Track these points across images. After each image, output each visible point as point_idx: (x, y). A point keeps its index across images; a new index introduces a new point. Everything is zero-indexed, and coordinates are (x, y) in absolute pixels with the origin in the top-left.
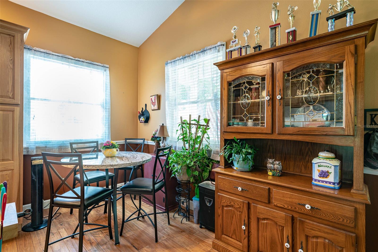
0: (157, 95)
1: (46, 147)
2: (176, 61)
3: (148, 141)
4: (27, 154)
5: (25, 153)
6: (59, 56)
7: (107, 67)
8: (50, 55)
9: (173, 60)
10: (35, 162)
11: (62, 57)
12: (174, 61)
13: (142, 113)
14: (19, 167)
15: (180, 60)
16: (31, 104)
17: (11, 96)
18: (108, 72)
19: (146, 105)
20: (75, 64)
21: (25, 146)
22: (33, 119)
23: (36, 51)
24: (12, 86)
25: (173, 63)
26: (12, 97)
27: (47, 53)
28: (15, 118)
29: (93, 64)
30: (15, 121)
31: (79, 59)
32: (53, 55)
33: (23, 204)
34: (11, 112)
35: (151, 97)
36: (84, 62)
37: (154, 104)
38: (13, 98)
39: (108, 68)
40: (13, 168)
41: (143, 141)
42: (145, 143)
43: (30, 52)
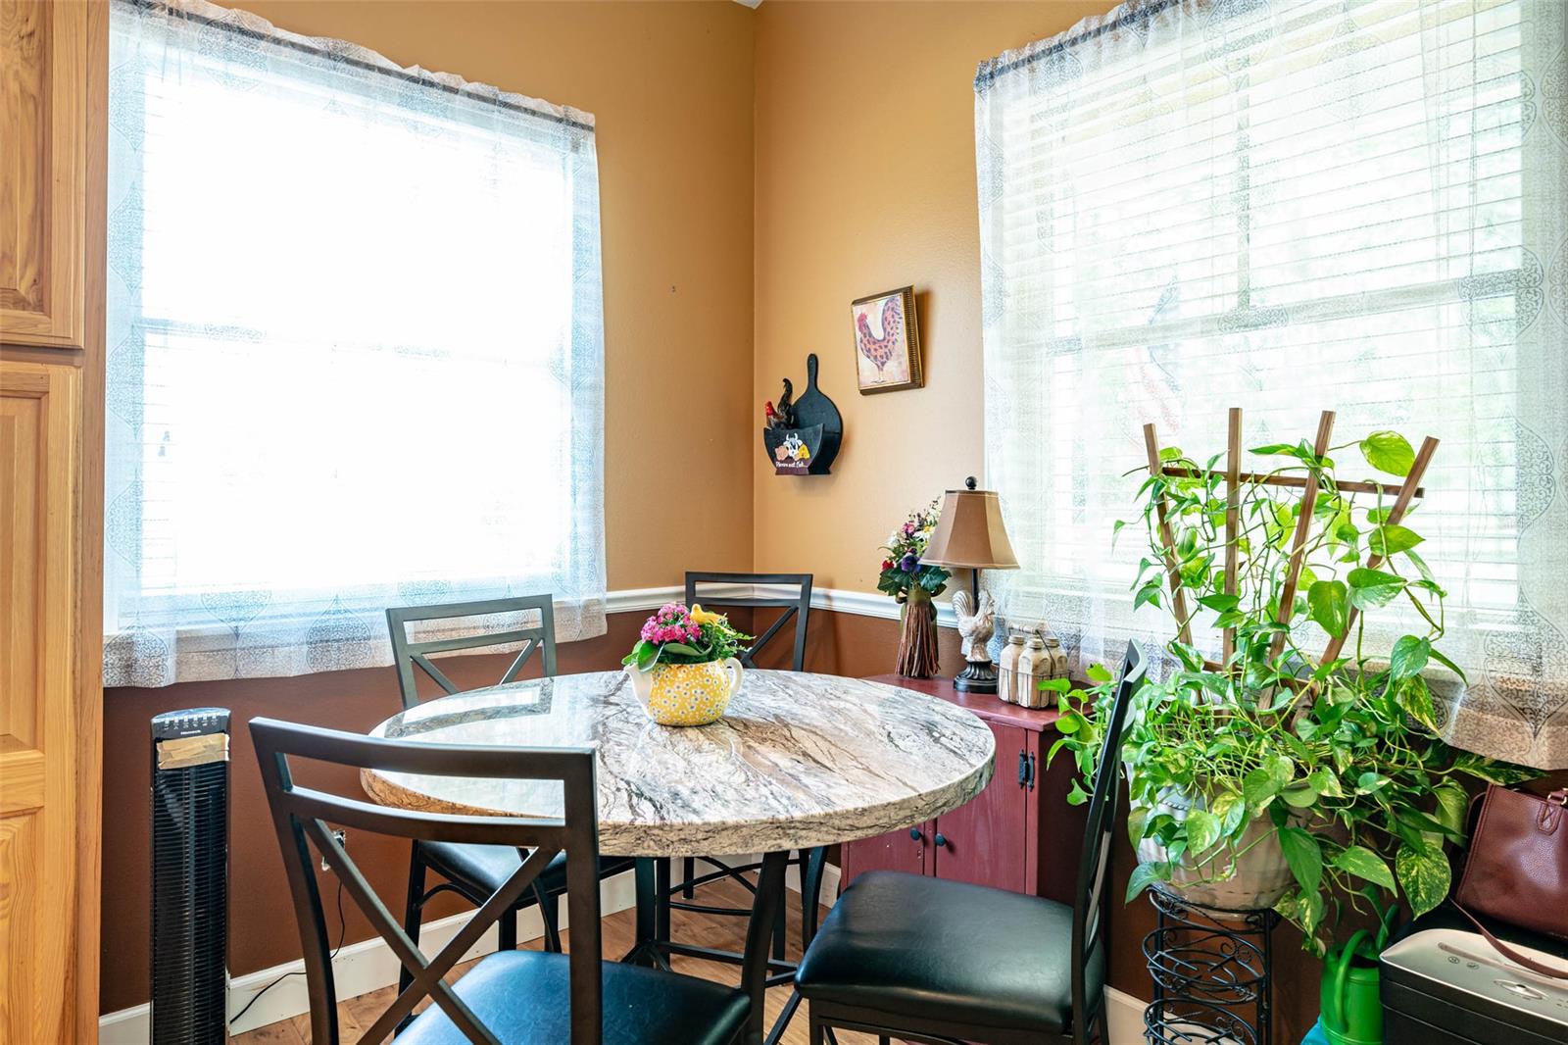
0: (907, 292)
1: (237, 635)
2: (1074, 42)
3: (833, 593)
4: (123, 683)
5: (112, 678)
6: (313, 51)
7: (583, 127)
8: (263, 44)
9: (1040, 47)
10: (177, 754)
11: (329, 55)
12: (1050, 51)
13: (788, 414)
14: (78, 786)
15: (1105, 37)
16: (150, 356)
17: (23, 287)
18: (593, 157)
19: (813, 362)
20: (406, 101)
21: (113, 627)
22: (162, 453)
23: (179, 15)
24: (33, 218)
25: (1041, 65)
26: (31, 298)
27: (242, 32)
28: (53, 445)
29: (506, 105)
30: (54, 464)
31: (427, 74)
32: (278, 41)
33: (105, 1010)
34: (29, 403)
35: (859, 310)
36: (454, 91)
37: (881, 352)
38: (41, 305)
39: (590, 129)
40: (34, 801)
41: (798, 588)
42: (816, 603)
43: (145, 20)
